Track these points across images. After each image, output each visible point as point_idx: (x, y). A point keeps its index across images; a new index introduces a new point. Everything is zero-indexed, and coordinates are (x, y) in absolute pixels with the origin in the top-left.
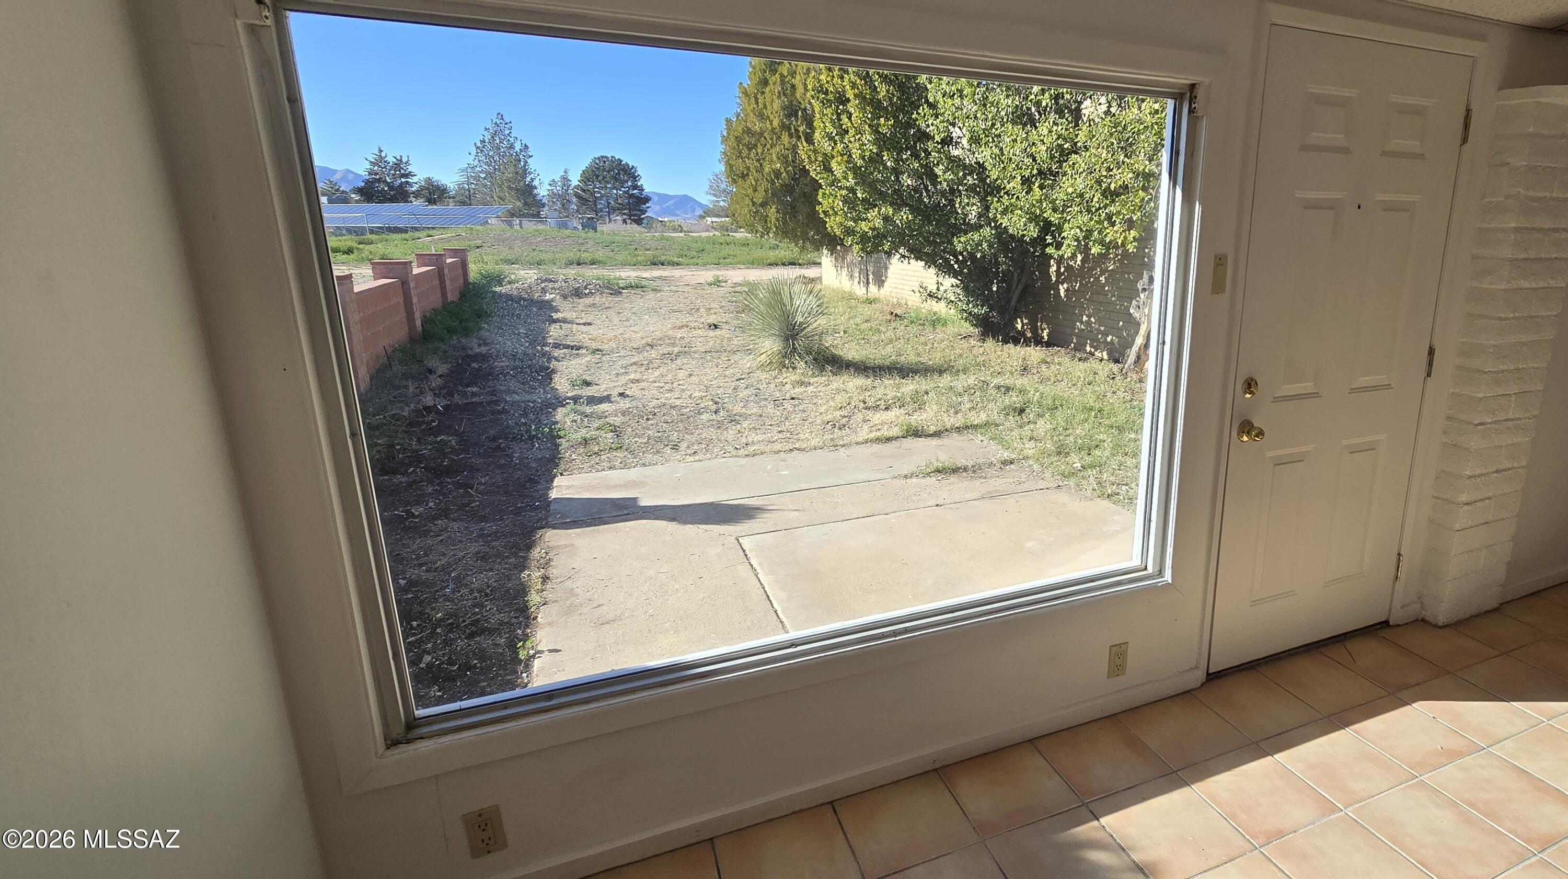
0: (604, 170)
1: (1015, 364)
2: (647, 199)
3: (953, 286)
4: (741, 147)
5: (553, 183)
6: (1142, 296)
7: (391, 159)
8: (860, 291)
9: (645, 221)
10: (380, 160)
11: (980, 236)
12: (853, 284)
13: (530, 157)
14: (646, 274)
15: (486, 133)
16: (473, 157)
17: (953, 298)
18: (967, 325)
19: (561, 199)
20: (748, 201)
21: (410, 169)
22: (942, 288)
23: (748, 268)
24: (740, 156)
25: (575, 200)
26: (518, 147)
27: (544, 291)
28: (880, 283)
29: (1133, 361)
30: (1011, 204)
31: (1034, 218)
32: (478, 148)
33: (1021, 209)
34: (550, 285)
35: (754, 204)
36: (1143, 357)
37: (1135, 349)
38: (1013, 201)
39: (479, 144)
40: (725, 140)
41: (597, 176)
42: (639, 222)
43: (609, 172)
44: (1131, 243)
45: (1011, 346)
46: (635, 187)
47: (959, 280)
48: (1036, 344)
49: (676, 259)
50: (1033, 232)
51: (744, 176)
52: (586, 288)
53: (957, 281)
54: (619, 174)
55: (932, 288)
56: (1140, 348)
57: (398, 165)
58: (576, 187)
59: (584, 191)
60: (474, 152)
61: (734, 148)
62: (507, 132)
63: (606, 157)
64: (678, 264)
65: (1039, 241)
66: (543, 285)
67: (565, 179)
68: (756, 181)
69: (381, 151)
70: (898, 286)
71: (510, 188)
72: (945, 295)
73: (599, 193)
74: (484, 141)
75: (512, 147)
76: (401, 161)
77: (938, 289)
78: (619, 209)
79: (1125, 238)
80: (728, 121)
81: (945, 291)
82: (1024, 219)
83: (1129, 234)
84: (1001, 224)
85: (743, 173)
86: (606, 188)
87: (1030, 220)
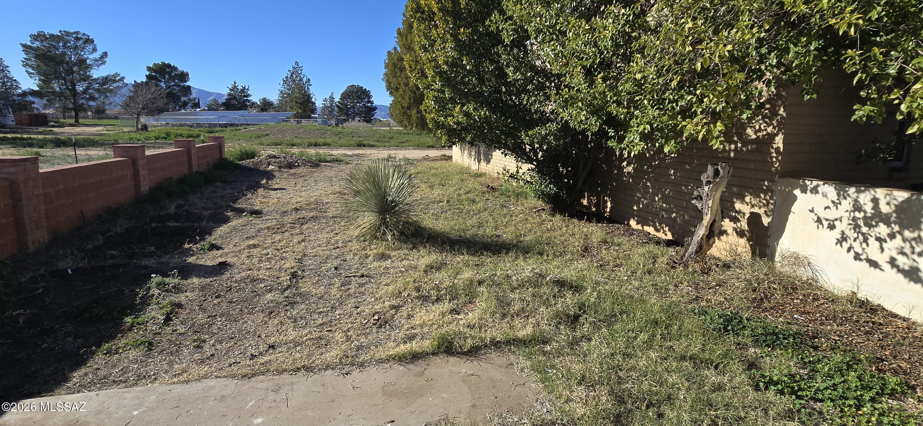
0: (353, 93)
1: (577, 244)
2: (375, 108)
3: (529, 170)
4: (396, 70)
5: (325, 100)
6: (706, 188)
7: (240, 88)
8: (474, 166)
9: (373, 121)
10: (235, 88)
11: (546, 129)
12: (471, 160)
13: (311, 85)
14: (350, 153)
15: (289, 73)
16: (281, 86)
17: (529, 179)
18: (540, 202)
19: (329, 109)
20: (399, 107)
21: (249, 92)
22: (521, 171)
23: (415, 149)
24: (395, 76)
25: (336, 109)
26: (305, 80)
27: (269, 164)
28: (488, 161)
29: (694, 251)
30: (571, 97)
31: (595, 111)
32: (284, 81)
33: (581, 101)
34: (273, 160)
35: (403, 107)
36: (705, 247)
37: (697, 238)
38: (572, 93)
39: (285, 79)
40: (387, 66)
41: (350, 96)
42: (369, 121)
43: (355, 94)
44: (717, 138)
45: (575, 221)
46: (369, 102)
47: (534, 165)
48: (598, 222)
49: (373, 143)
50: (594, 124)
51: (397, 89)
52: (296, 162)
53: (532, 166)
54: (361, 95)
55: (513, 170)
56: (702, 239)
57: (243, 90)
58: (339, 102)
59: (341, 104)
60: (282, 83)
61: (392, 71)
62: (300, 72)
63: (355, 86)
64: (373, 146)
65: (602, 134)
66: (269, 160)
67: (332, 98)
68: (404, 92)
69: (235, 83)
70: (498, 165)
71: (297, 102)
72: (523, 176)
73: (350, 105)
74: (288, 77)
75: (301, 80)
76: (245, 88)
77: (517, 172)
78: (359, 114)
79: (709, 131)
80: (389, 52)
81: (524, 174)
82: (584, 112)
83: (715, 127)
84: (562, 118)
85: (396, 87)
86: (354, 102)
87: (593, 113)
